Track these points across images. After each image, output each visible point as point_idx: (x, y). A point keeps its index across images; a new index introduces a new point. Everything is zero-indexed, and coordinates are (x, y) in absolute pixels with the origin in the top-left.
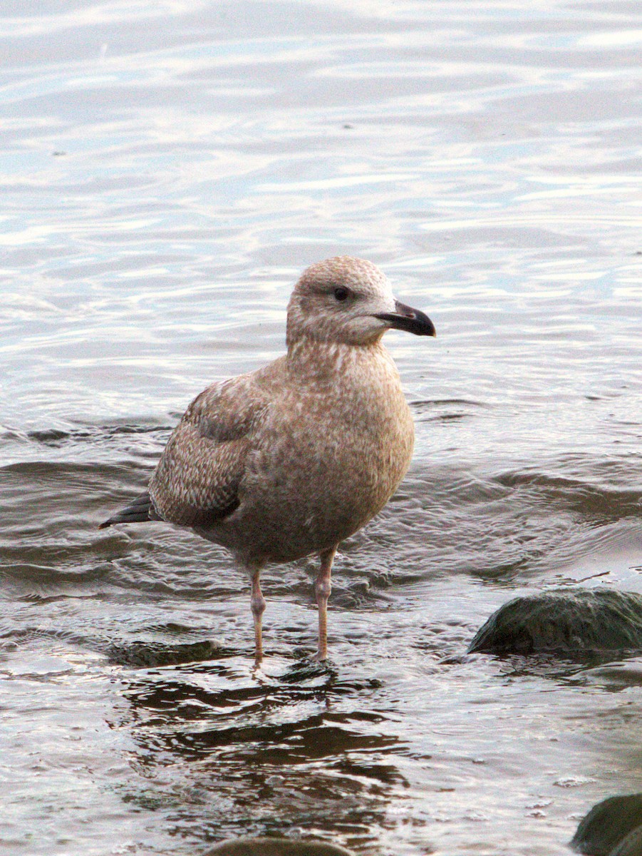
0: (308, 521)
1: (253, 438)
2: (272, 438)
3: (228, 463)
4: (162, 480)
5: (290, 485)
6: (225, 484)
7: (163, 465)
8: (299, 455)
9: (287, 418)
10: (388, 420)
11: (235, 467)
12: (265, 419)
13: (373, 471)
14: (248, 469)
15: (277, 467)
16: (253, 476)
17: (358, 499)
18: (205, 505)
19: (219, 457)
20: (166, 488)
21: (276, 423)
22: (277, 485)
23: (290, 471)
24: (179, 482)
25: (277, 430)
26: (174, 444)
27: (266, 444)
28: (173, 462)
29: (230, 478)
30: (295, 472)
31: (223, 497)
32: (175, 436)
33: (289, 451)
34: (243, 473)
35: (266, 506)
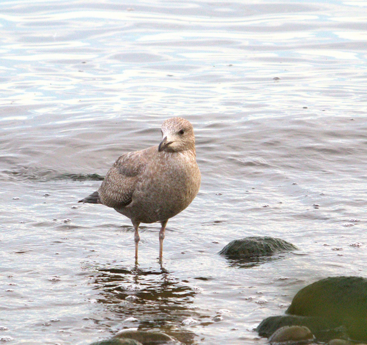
0: (158, 210)
1: (140, 177)
2: (146, 178)
3: (129, 185)
4: (103, 189)
5: (151, 197)
6: (127, 193)
7: (104, 183)
8: (155, 187)
9: (151, 172)
10: (189, 178)
11: (132, 187)
12: (145, 171)
13: (183, 195)
14: (136, 189)
15: (147, 190)
16: (138, 192)
17: (177, 205)
18: (119, 200)
19: (126, 183)
20: (105, 192)
21: (148, 173)
22: (147, 196)
23: (152, 192)
24: (110, 190)
25: (148, 176)
26: (109, 175)
27: (144, 180)
28: (108, 182)
29: (130, 191)
30: (154, 192)
31: (126, 198)
32: (110, 172)
33: (152, 185)
34: (135, 190)
35: (142, 203)
